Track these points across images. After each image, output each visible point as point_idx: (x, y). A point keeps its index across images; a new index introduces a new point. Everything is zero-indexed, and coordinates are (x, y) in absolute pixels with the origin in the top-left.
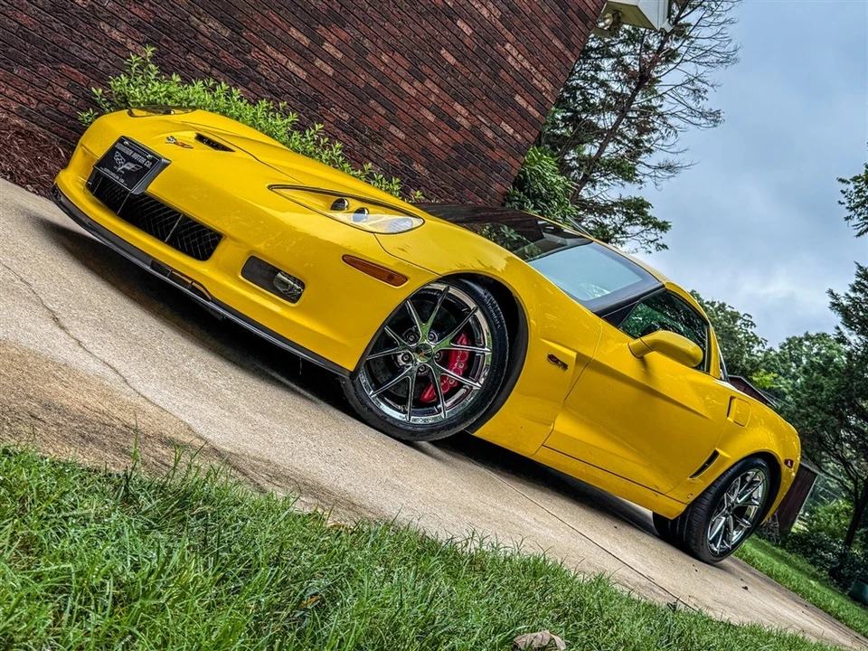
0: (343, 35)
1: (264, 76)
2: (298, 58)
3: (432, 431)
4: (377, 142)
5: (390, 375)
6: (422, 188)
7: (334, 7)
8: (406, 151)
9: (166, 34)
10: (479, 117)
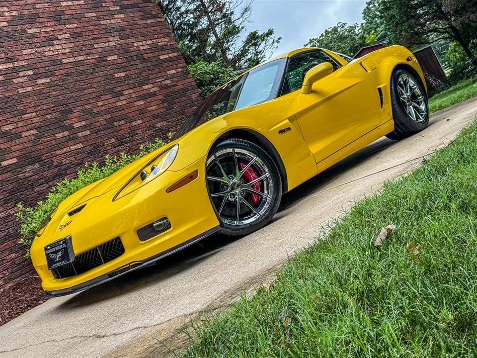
0: (76, 114)
1: (68, 163)
2: (72, 142)
3: (272, 208)
4: (134, 134)
5: (234, 209)
6: (170, 129)
7: (60, 109)
8: (149, 125)
9: (18, 192)
10: (157, 81)
